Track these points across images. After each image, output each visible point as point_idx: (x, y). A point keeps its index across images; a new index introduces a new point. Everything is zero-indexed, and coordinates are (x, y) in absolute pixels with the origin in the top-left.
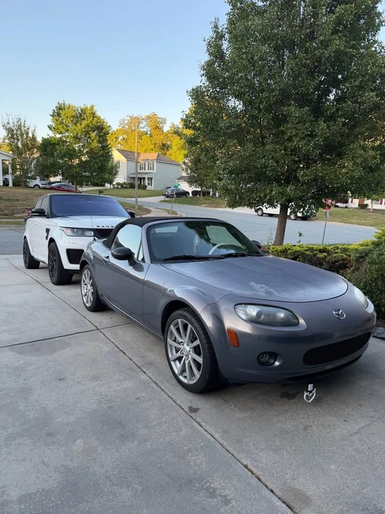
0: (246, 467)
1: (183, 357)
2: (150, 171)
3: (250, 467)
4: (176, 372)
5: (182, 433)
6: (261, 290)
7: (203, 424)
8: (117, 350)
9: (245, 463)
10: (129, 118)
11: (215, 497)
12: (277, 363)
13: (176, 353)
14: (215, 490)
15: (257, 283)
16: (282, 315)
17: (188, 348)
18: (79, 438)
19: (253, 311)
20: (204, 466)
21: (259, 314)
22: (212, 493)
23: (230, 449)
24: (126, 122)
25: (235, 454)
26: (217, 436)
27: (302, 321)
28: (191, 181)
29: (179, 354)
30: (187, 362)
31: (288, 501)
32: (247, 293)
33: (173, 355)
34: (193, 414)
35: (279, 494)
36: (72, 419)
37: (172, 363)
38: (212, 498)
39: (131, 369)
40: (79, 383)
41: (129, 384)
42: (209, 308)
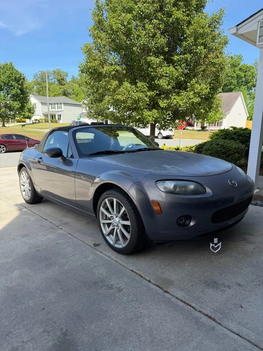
0: (132, 271)
1: (114, 229)
2: (59, 110)
3: (135, 270)
4: (112, 243)
5: (89, 259)
6: (173, 169)
7: (103, 252)
8: (41, 218)
9: (132, 269)
10: (40, 73)
11: (113, 289)
12: (192, 224)
13: (109, 227)
14: (112, 285)
15: (169, 165)
16: (192, 187)
17: (117, 219)
18: (15, 270)
19: (170, 185)
20: (105, 274)
21: (175, 187)
22: (111, 287)
23: (121, 263)
24: (38, 75)
25: (125, 265)
26: (113, 257)
27: (208, 190)
28: (90, 116)
29: (111, 227)
30: (118, 231)
31: (159, 285)
32: (164, 172)
33: (106, 230)
34: (96, 247)
35: (154, 282)
36: (10, 260)
37: (107, 238)
38: (110, 290)
39: (52, 228)
40: (13, 239)
41: (50, 236)
42: (135, 185)
